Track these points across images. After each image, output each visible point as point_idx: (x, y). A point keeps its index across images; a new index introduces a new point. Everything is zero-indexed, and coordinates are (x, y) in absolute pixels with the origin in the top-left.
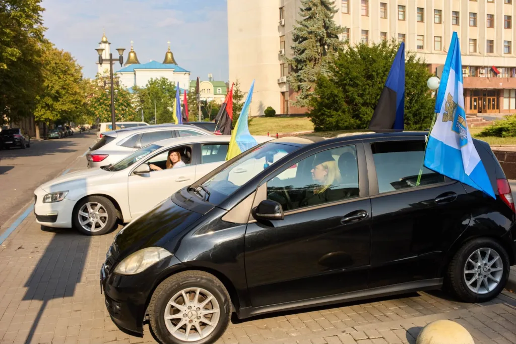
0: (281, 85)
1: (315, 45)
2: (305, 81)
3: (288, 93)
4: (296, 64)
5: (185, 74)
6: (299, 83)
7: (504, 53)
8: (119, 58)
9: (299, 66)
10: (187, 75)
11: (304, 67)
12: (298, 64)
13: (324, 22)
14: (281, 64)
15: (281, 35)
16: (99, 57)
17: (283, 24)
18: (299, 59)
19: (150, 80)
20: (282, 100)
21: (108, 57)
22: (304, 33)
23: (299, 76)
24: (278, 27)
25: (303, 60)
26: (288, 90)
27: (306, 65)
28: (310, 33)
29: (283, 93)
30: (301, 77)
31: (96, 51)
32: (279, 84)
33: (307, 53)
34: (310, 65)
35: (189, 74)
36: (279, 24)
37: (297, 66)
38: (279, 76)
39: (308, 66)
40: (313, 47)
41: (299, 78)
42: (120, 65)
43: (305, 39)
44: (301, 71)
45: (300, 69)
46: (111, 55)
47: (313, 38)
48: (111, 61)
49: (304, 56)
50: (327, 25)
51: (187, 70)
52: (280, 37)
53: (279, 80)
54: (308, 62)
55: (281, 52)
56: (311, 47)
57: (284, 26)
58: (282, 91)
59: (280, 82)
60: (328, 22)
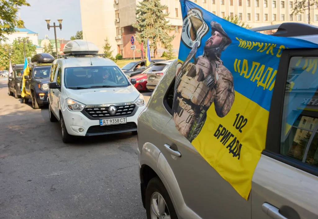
0: (118, 40)
1: (151, 16)
2: (146, 38)
3: (122, 46)
4: (140, 28)
5: (34, 35)
6: (143, 39)
7: (256, 20)
8: (59, 25)
9: (142, 29)
10: (36, 36)
11: (145, 30)
12: (141, 27)
13: (155, 3)
14: (116, 28)
15: (116, 10)
16: (48, 25)
17: (117, 3)
18: (142, 25)
19: (15, 40)
20: (118, 50)
21: (53, 25)
22: (145, 10)
23: (142, 35)
24: (114, 5)
25: (144, 25)
26: (122, 44)
27: (146, 28)
28: (148, 9)
29: (119, 45)
30: (144, 35)
31: (46, 21)
32: (116, 40)
33: (147, 21)
34: (148, 28)
35: (37, 35)
36: (114, 3)
37: (140, 29)
38: (116, 35)
39: (147, 29)
40: (150, 17)
41: (142, 36)
42: (60, 29)
43: (145, 13)
44: (143, 32)
45: (143, 31)
46: (54, 23)
47: (150, 12)
48: (55, 26)
49: (145, 23)
50: (157, 4)
51: (36, 33)
52: (115, 11)
53: (116, 38)
54: (147, 26)
55: (116, 20)
56: (149, 18)
57: (117, 4)
58: (118, 44)
59: (117, 38)
60: (157, 3)
